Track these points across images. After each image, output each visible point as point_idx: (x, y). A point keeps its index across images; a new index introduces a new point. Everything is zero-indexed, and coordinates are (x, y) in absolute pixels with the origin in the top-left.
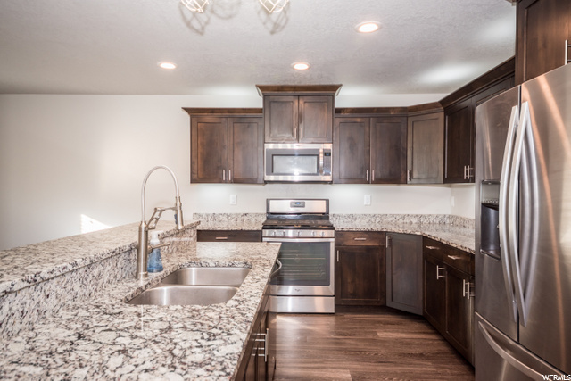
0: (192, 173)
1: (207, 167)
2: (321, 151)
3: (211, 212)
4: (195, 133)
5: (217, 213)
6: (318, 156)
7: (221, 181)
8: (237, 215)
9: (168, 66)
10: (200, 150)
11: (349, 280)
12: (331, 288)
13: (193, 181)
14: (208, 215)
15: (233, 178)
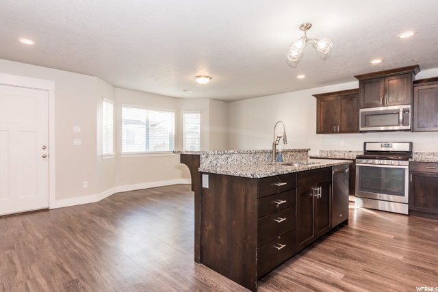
0: (317, 128)
1: (326, 126)
2: (401, 110)
3: (329, 150)
4: (319, 107)
5: (333, 150)
6: (399, 113)
7: (333, 132)
8: (345, 152)
9: (301, 77)
10: (322, 116)
11: (421, 195)
12: (406, 198)
13: (318, 133)
14: (327, 151)
15: (340, 130)
